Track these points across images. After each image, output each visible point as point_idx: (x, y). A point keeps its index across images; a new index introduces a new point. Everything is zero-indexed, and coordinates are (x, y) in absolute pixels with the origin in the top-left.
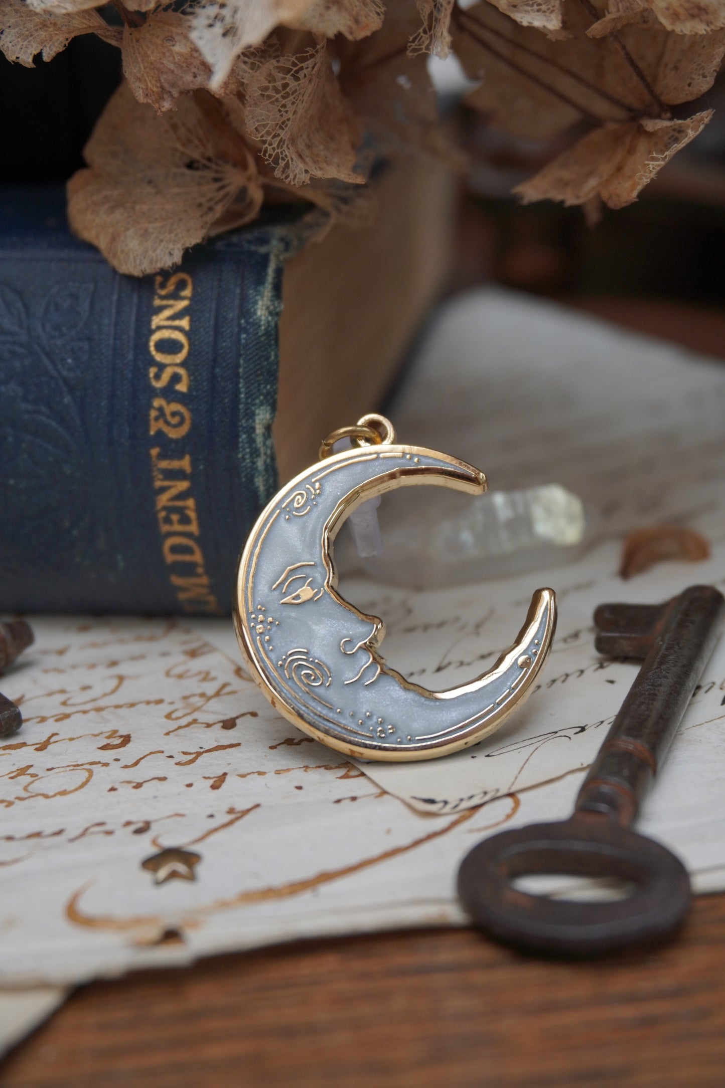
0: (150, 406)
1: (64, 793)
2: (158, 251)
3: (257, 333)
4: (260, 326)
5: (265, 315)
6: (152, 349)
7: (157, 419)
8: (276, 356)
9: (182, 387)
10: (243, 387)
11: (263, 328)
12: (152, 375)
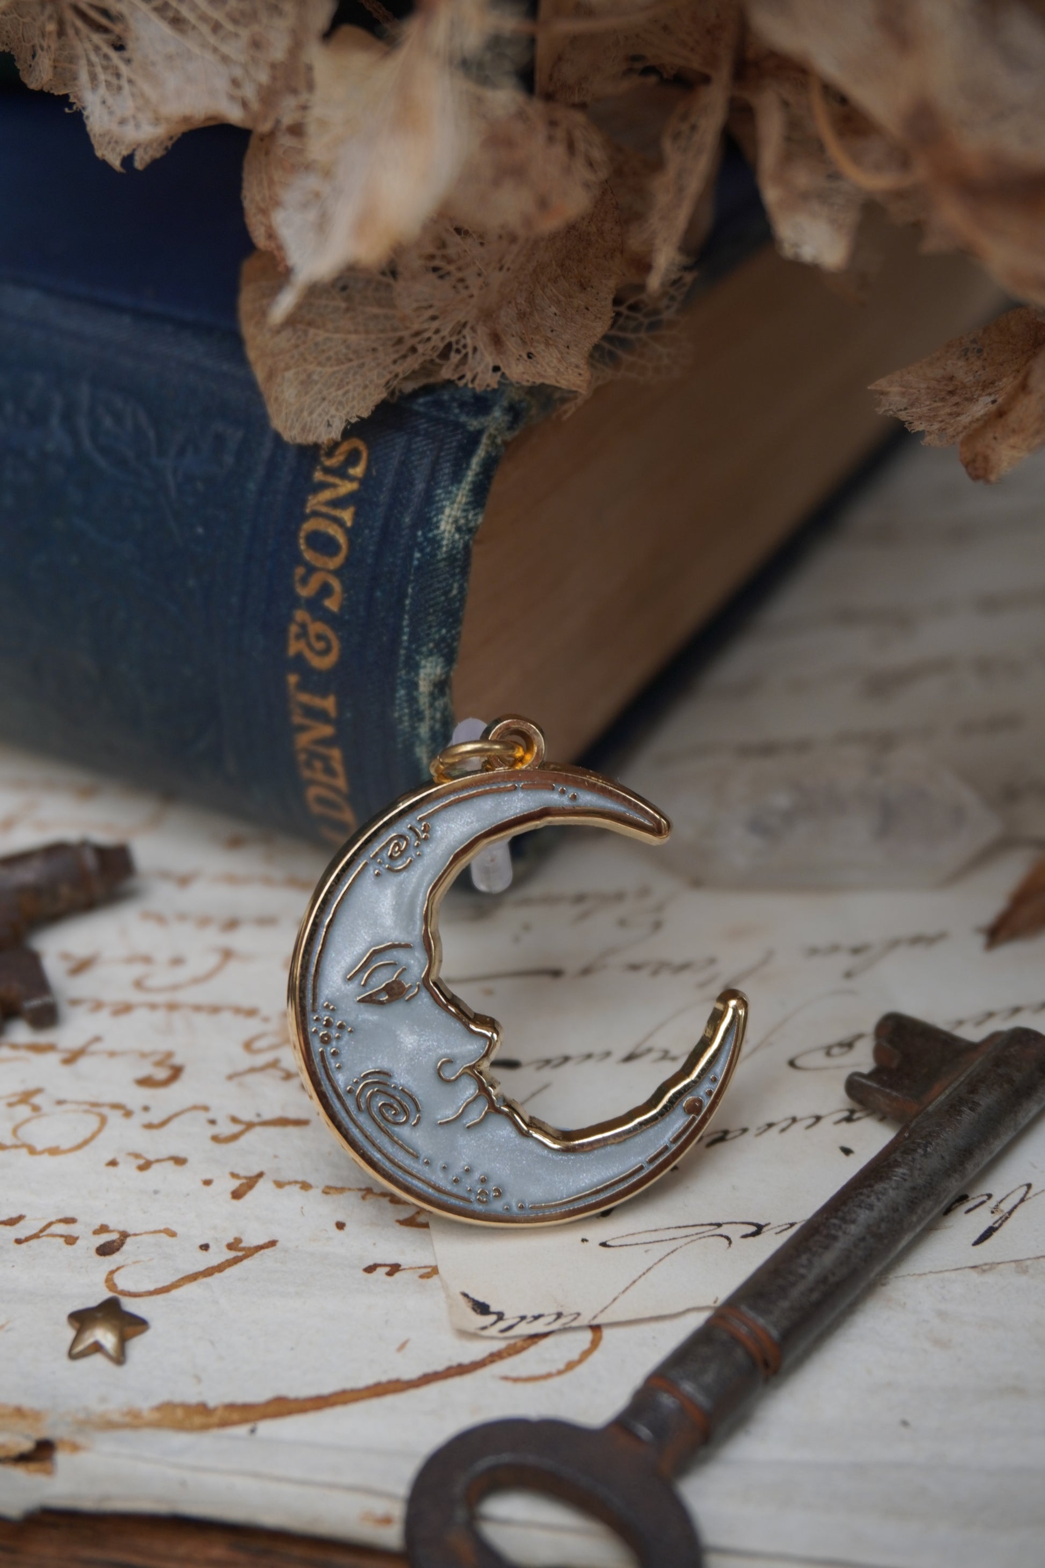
0: (290, 619)
1: (54, 1151)
2: (315, 416)
3: (436, 555)
4: (440, 547)
5: (450, 532)
6: (302, 541)
7: (298, 637)
8: (462, 589)
9: (332, 604)
10: (407, 626)
11: (444, 549)
12: (297, 578)
